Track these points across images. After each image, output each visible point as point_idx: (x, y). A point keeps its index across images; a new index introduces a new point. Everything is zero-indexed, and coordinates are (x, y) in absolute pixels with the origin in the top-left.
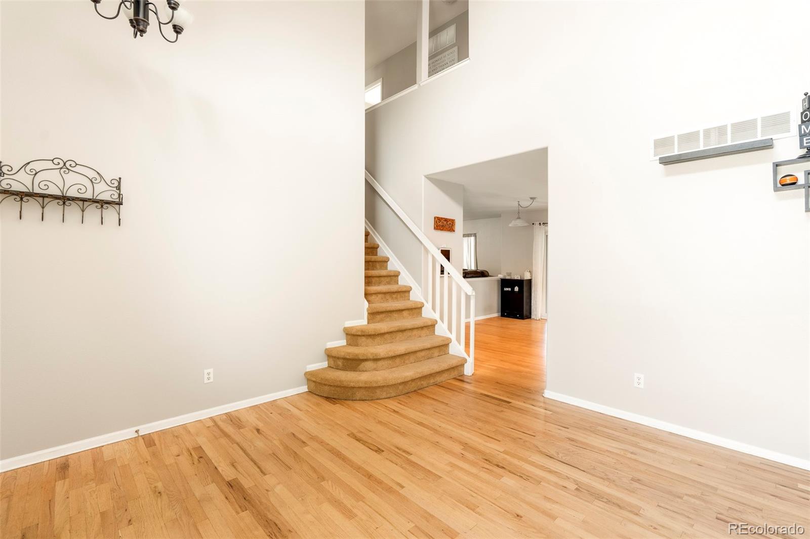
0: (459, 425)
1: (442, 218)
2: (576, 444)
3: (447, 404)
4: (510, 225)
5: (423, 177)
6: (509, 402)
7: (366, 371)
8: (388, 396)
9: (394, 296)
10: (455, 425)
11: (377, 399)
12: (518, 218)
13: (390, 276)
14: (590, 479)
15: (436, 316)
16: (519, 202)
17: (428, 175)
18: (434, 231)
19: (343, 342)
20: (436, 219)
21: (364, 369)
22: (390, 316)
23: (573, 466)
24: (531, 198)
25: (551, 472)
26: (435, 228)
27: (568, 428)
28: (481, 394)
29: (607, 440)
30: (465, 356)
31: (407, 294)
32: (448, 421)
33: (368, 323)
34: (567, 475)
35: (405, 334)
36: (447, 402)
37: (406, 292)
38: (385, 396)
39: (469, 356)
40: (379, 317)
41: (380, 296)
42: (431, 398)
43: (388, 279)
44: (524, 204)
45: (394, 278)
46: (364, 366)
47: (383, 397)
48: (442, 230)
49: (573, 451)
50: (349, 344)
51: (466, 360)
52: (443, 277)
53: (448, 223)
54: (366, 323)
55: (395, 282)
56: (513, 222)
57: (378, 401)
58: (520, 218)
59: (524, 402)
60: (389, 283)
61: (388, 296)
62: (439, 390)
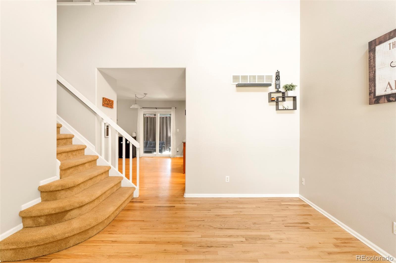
0: (165, 232)
1: (107, 99)
2: (221, 217)
3: (144, 221)
4: (131, 107)
5: (96, 69)
6: (174, 206)
7: (72, 219)
8: (98, 231)
9: (74, 153)
10: (163, 233)
11: (90, 238)
12: (135, 104)
13: (66, 139)
14: (244, 232)
15: (109, 164)
16: (136, 95)
17: (98, 68)
18: (102, 107)
19: (39, 200)
20: (104, 99)
21: (70, 218)
22: (77, 169)
23: (233, 229)
24: (145, 94)
25: (230, 236)
26: (103, 105)
27: (211, 210)
28: (155, 207)
29: (228, 209)
30: (134, 186)
31: (82, 151)
32: (155, 232)
33: (61, 178)
34: (236, 234)
35: (93, 180)
36: (143, 220)
37: (81, 149)
38: (96, 233)
39: (136, 185)
40: (69, 171)
41: (64, 154)
42: (129, 220)
43: (64, 141)
44: (139, 96)
45: (69, 140)
46: (70, 215)
47: (94, 234)
48: (107, 107)
49: (224, 221)
50: (45, 200)
51: (135, 188)
52: (108, 137)
53: (110, 103)
54: (59, 179)
55: (70, 143)
56: (133, 105)
57: (91, 239)
58: (136, 104)
59: (180, 204)
60: (65, 144)
61: (70, 154)
62: (129, 213)
